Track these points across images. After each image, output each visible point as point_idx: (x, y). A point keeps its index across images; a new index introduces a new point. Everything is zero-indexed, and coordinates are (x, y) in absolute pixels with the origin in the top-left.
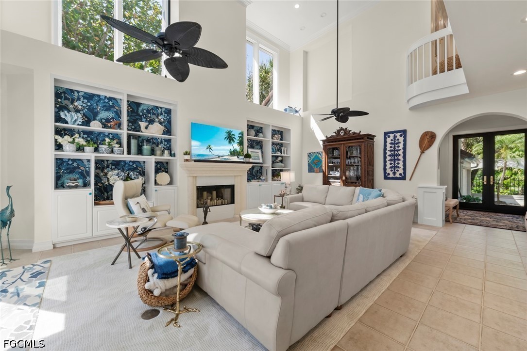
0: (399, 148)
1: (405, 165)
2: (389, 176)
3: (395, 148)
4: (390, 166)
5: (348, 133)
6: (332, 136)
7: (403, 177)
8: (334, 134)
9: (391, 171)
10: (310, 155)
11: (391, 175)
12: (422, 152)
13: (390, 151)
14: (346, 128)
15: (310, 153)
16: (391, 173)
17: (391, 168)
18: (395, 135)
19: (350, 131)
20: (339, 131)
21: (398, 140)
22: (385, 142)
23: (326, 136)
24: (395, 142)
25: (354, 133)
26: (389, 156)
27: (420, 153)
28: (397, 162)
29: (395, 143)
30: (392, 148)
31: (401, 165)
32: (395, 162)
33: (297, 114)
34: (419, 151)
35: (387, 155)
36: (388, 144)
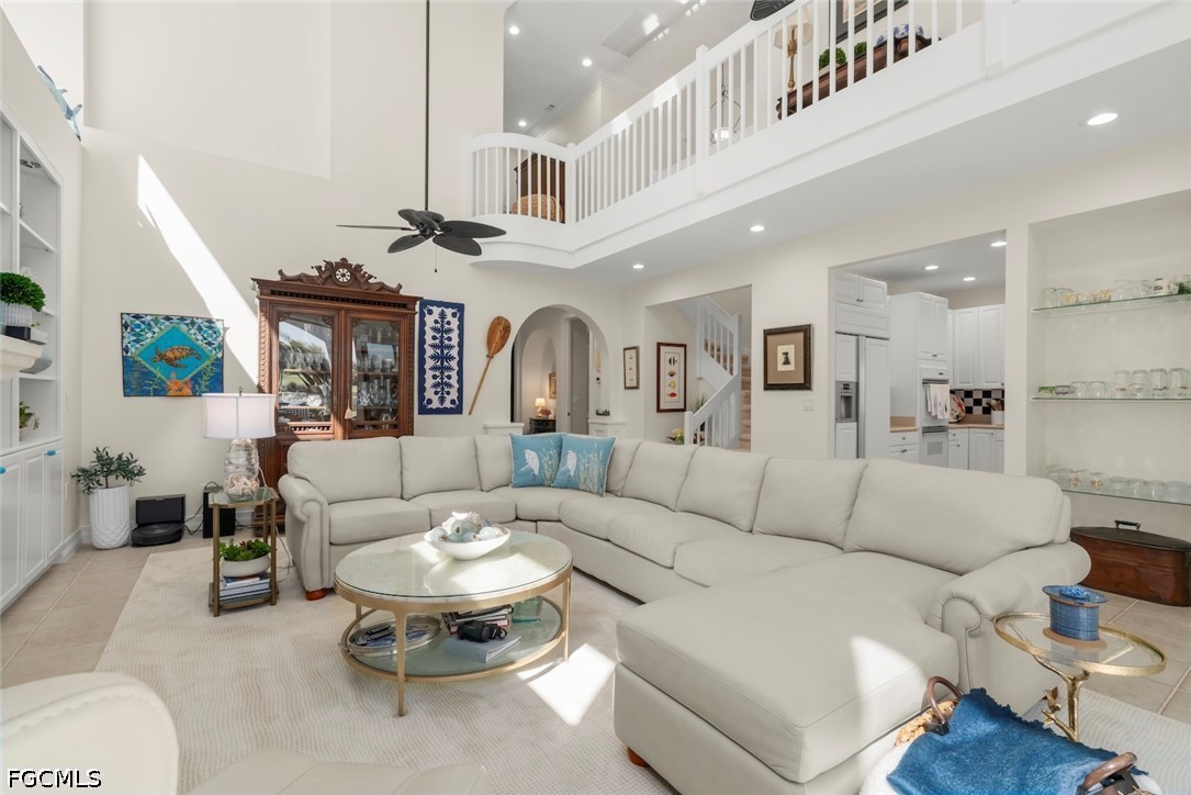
0: (452, 343)
1: (460, 381)
2: (430, 406)
3: (442, 342)
4: (434, 381)
5: (362, 281)
6: (306, 276)
7: (458, 410)
8: (315, 273)
9: (436, 393)
10: (132, 324)
11: (436, 404)
12: (490, 357)
13: (433, 346)
14: (359, 267)
15: (137, 317)
16: (435, 399)
17: (435, 386)
18: (443, 311)
19: (370, 277)
20: (331, 268)
21: (449, 323)
22: (423, 324)
23: (281, 272)
24: (442, 326)
25: (382, 286)
26: (432, 357)
27: (485, 360)
28: (446, 374)
29: (442, 330)
30: (437, 341)
31: (454, 381)
32: (442, 373)
33: (71, 122)
34: (484, 352)
35: (427, 356)
36: (427, 329)
